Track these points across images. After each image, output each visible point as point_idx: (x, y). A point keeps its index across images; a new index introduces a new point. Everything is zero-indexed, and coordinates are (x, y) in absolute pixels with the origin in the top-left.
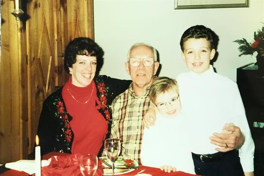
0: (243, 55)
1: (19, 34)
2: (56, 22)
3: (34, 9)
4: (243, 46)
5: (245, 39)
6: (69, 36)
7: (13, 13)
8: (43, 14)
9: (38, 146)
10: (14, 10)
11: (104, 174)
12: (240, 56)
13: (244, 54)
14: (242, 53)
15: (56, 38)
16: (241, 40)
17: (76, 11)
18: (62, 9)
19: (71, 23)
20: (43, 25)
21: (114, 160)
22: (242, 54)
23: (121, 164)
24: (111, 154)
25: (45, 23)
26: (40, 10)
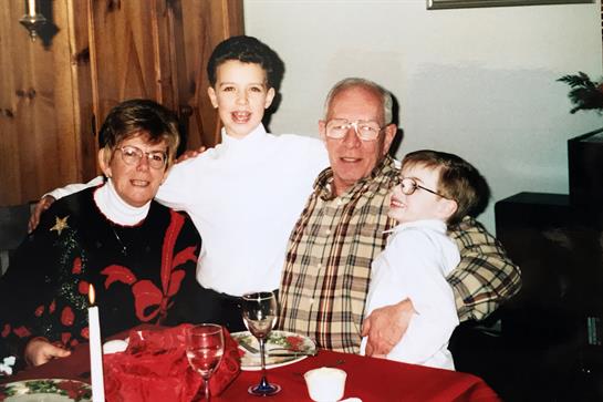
0: (581, 111)
1: (74, 68)
2: (157, 40)
3: (106, 14)
4: (579, 90)
5: (586, 73)
6: (188, 72)
7: (22, 23)
8: (128, 24)
9: (93, 306)
10: (25, 16)
11: (243, 368)
12: (573, 112)
13: (583, 107)
14: (576, 105)
15: (159, 76)
16: (576, 77)
17: (202, 16)
18: (170, 14)
19: (191, 44)
20: (128, 49)
21: (264, 337)
22: (577, 109)
23: (278, 347)
24: (256, 324)
25: (132, 45)
26: (120, 15)
